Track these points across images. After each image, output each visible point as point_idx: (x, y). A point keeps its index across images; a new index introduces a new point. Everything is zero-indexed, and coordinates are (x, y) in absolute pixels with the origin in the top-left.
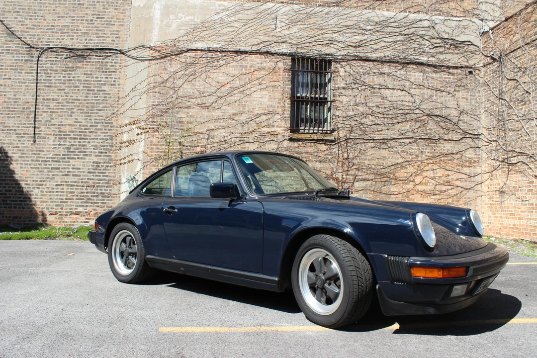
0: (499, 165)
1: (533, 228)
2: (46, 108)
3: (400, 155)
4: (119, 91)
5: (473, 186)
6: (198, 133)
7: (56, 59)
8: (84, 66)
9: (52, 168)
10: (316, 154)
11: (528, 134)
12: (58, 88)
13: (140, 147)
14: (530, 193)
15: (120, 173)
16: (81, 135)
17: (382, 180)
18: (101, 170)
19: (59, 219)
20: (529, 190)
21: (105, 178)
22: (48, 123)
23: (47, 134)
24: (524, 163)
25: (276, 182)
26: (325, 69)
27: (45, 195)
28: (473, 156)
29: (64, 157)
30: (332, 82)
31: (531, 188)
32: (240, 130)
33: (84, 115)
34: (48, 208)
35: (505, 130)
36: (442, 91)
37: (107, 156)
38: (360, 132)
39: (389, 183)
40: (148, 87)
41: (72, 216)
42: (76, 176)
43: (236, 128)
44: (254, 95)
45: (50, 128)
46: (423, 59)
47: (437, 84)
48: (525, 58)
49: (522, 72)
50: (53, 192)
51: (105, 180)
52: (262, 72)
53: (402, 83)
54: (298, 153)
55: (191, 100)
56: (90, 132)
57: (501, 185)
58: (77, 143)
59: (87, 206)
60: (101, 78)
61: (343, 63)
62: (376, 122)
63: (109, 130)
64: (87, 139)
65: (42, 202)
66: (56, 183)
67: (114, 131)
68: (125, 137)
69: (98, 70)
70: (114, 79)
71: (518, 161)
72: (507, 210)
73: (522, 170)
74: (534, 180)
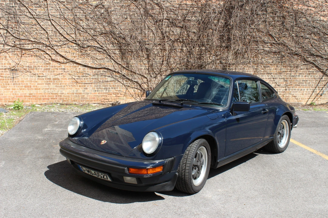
0: (10, 49)
1: (51, 95)
11: (45, 30)
14: (47, 71)
24: (40, 50)
31: (48, 68)
71: (33, 48)
72: (21, 83)
73: (38, 55)
74: (51, 62)
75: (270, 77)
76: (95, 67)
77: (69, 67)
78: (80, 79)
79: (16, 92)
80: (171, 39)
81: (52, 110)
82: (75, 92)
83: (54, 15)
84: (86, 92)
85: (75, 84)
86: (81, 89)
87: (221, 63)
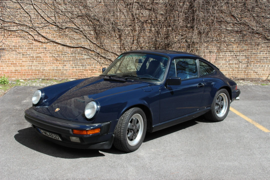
1: (34, 71)
11: (28, 14)
14: (31, 50)
20: (30, 48)
24: (24, 31)
31: (31, 47)
71: (17, 29)
72: (7, 61)
73: (22, 35)
74: (34, 42)
75: (232, 54)
76: (72, 46)
77: (50, 46)
78: (60, 57)
79: (3, 69)
80: (140, 21)
81: (34, 84)
82: (55, 68)
84: (65, 68)
85: (55, 62)
86: (60, 66)
87: (186, 42)
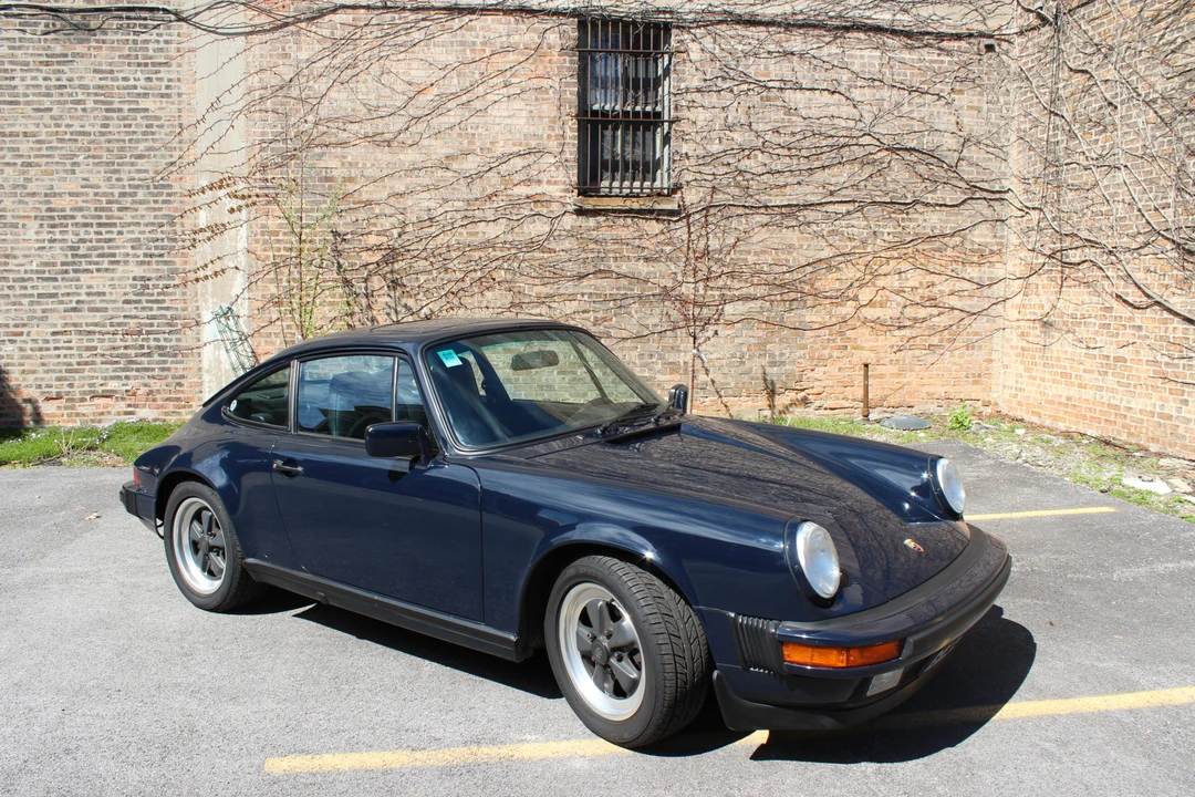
0: (1044, 264)
1: (1106, 409)
2: (9, 154)
3: (827, 241)
4: (180, 110)
5: (986, 307)
6: (369, 203)
7: (21, 35)
8: (93, 52)
9: (39, 295)
10: (637, 242)
11: (1108, 201)
12: (34, 107)
13: (239, 239)
14: (1105, 331)
15: (197, 301)
16: (100, 217)
17: (785, 297)
18: (152, 295)
19: (66, 408)
20: (1104, 326)
21: (162, 312)
22: (19, 191)
23: (20, 217)
24: (1095, 264)
25: (550, 307)
26: (657, 46)
27: (29, 357)
28: (988, 240)
29: (65, 268)
30: (673, 75)
31: (1107, 322)
32: (463, 191)
33: (102, 169)
34: (39, 386)
35: (1058, 187)
36: (922, 93)
37: (166, 263)
38: (737, 191)
39: (802, 304)
40: (249, 98)
41: (96, 401)
42: (98, 310)
43: (454, 189)
44: (494, 111)
45: (27, 203)
46: (883, 17)
47: (912, 75)
48: (1110, 22)
49: (1101, 56)
50: (48, 349)
51: (164, 317)
52: (512, 57)
53: (833, 74)
54: (596, 242)
55: (350, 127)
56: (120, 209)
57: (1046, 310)
58: (94, 237)
59: (127, 378)
60: (135, 79)
61: (698, 30)
62: (773, 167)
63: (164, 202)
64: (115, 225)
65: (23, 372)
66: (53, 330)
67: (175, 205)
68: (203, 218)
69: (127, 61)
70: (165, 83)
71: (1083, 258)
72: (1055, 363)
73: (1090, 280)
74: (1116, 305)
77: (1151, 321)
78: (1173, 365)
79: (1045, 388)
82: (1158, 410)
83: (1131, 149)
84: (1183, 414)
85: (1160, 383)
86: (1171, 404)
